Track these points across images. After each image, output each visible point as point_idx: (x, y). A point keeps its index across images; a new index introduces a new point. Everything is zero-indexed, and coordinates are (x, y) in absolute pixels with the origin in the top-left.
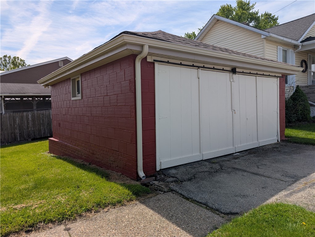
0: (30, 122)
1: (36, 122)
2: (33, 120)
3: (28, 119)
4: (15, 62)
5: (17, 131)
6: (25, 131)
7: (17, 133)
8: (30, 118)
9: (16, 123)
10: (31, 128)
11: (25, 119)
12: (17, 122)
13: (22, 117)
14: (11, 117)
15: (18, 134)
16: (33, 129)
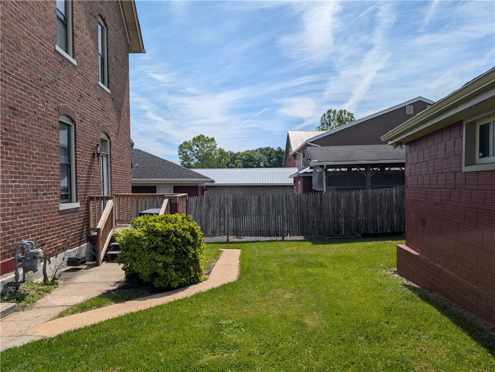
0: (361, 206)
1: (370, 207)
2: (366, 204)
3: (357, 202)
4: (341, 117)
5: (342, 220)
6: (352, 220)
7: (341, 223)
8: (361, 200)
9: (341, 206)
10: (362, 216)
11: (353, 202)
12: (343, 205)
13: (350, 198)
14: (334, 198)
15: (343, 225)
16: (364, 218)
